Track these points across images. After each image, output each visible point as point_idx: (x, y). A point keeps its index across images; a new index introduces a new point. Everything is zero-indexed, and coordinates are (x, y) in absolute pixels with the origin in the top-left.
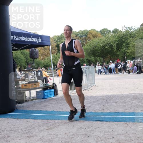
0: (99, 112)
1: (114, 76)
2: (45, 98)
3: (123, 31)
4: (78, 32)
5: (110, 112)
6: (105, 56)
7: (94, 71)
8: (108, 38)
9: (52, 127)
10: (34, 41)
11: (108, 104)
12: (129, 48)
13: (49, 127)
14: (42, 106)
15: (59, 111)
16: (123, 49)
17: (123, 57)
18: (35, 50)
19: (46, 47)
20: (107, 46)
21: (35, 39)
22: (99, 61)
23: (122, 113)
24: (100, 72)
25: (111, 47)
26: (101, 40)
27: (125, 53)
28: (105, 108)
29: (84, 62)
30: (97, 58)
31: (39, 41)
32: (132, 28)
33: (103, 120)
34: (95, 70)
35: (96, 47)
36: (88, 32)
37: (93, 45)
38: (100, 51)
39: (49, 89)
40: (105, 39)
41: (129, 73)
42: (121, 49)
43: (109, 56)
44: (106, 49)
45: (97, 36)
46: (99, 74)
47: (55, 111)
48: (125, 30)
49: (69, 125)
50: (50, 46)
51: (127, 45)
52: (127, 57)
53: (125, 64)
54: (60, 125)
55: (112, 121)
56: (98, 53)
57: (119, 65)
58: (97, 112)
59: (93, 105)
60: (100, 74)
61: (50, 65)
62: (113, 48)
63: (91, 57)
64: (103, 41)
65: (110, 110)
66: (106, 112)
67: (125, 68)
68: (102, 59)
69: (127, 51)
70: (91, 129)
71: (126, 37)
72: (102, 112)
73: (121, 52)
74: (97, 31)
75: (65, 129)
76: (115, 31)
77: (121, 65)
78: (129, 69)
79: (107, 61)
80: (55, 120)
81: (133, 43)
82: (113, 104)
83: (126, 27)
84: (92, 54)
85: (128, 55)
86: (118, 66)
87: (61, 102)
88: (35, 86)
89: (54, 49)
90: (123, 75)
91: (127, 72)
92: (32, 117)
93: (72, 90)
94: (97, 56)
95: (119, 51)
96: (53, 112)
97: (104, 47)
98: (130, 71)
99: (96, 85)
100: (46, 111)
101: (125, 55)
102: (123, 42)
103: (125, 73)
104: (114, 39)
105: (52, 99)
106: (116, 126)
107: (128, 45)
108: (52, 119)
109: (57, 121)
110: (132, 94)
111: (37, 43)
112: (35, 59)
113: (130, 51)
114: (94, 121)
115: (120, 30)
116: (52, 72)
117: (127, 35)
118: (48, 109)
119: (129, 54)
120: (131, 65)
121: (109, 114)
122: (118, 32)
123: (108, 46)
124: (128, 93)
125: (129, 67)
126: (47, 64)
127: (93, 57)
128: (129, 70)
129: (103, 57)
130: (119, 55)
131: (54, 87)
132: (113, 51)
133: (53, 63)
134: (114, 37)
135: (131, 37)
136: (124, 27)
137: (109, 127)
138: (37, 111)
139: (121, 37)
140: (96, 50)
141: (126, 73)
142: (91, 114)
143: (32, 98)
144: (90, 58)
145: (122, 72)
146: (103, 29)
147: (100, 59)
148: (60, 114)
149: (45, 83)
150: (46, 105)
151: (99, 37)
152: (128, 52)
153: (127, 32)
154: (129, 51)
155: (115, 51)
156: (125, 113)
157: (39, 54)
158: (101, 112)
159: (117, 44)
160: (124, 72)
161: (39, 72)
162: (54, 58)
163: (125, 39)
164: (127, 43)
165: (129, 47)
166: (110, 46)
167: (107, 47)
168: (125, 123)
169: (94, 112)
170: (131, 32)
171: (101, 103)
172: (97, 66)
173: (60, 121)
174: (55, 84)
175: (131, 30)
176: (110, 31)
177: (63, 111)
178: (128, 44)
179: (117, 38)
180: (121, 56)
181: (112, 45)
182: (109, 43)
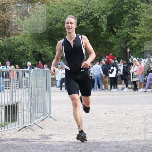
1: (99, 95)
12: (139, 28)
16: (123, 31)
17: (121, 48)
20: (84, 20)
27: (128, 39)
29: (27, 57)
35: (57, 21)
41: (135, 88)
42: (119, 31)
44: (82, 27)
46: (61, 89)
51: (133, 19)
52: (131, 49)
53: (127, 67)
57: (112, 68)
62: (99, 27)
63: (45, 46)
67: (125, 77)
69: (133, 35)
73: (118, 37)
77: (118, 70)
78: (135, 80)
84: (46, 39)
85: (134, 44)
86: (110, 71)
90: (121, 93)
91: (130, 86)
95: (114, 33)
98: (138, 84)
99: (52, 115)
101: (128, 43)
102: (123, 12)
103: (126, 89)
107: (136, 21)
110: (139, 141)
113: (141, 35)
119: (138, 43)
120: (141, 69)
123: (88, 22)
124: (129, 140)
125: (135, 74)
127: (49, 45)
128: (135, 83)
130: (112, 44)
132: (99, 32)
141: (129, 88)
144: (43, 47)
145: (119, 86)
152: (135, 38)
154: (138, 36)
155: (104, 34)
159: (109, 18)
160: (125, 86)
164: (133, 14)
165: (138, 24)
166: (91, 21)
178: (134, 17)
180: (119, 46)
181: (96, 17)
182: (91, 14)
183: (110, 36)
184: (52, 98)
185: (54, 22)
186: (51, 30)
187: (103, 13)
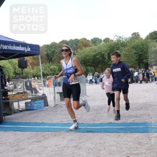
0: (90, 123)
2: (35, 109)
3: (115, 40)
4: (69, 41)
5: (102, 123)
6: (96, 66)
7: (85, 81)
8: (99, 48)
9: (41, 139)
10: (23, 50)
11: (100, 115)
13: (38, 139)
14: (31, 118)
15: (49, 122)
18: (24, 59)
19: (35, 56)
20: (98, 55)
21: (24, 48)
22: (90, 70)
23: (114, 123)
24: (91, 81)
25: (103, 56)
26: (92, 49)
28: (96, 119)
30: (88, 67)
31: (28, 50)
32: (123, 37)
33: (94, 132)
34: (87, 80)
35: (87, 56)
36: (79, 41)
37: (84, 54)
38: (91, 61)
39: (38, 99)
40: (96, 48)
43: (100, 65)
44: (98, 58)
45: (88, 45)
47: (45, 123)
48: (116, 39)
49: (60, 137)
50: (40, 55)
54: (50, 137)
55: (104, 132)
56: (89, 62)
58: (88, 123)
59: (85, 116)
60: (91, 84)
61: (39, 75)
62: (104, 58)
64: (94, 50)
65: (101, 121)
66: (97, 123)
68: (93, 68)
70: (82, 140)
71: (117, 46)
72: (94, 123)
74: (88, 41)
75: (56, 141)
76: (107, 40)
79: (98, 71)
80: (45, 132)
81: (124, 52)
82: (104, 114)
83: (117, 36)
84: (83, 63)
87: (51, 113)
88: (23, 97)
89: (44, 58)
92: (21, 129)
93: (62, 100)
94: (88, 66)
96: (43, 124)
97: (95, 56)
99: (87, 95)
100: (35, 123)
104: (106, 49)
105: (42, 110)
106: (108, 137)
108: (42, 131)
109: (47, 133)
111: (26, 52)
112: (24, 68)
114: (85, 132)
115: (111, 39)
116: (41, 82)
117: (119, 44)
118: (38, 120)
121: (101, 124)
122: (109, 41)
123: (100, 56)
126: (37, 74)
127: (84, 66)
129: (94, 67)
130: (110, 65)
131: (44, 98)
132: (105, 60)
133: (43, 73)
134: (105, 46)
135: (122, 47)
136: (115, 36)
137: (101, 138)
138: (26, 122)
139: (112, 46)
140: (87, 60)
142: (82, 125)
143: (21, 110)
146: (93, 39)
147: (91, 68)
148: (50, 126)
149: (35, 93)
150: (36, 117)
151: (90, 46)
153: (119, 41)
155: (107, 61)
156: (117, 123)
157: (28, 64)
158: (92, 123)
159: (108, 54)
161: (29, 82)
162: (43, 68)
163: (116, 49)
166: (101, 55)
167: (98, 57)
168: (117, 133)
169: (85, 123)
170: (123, 41)
171: (92, 114)
172: (88, 76)
173: (50, 133)
174: (45, 95)
175: (122, 39)
176: (101, 40)
177: (53, 122)
179: (109, 47)
181: (103, 54)
182: (101, 53)
183: (109, 61)
184: (87, 88)
185: (86, 57)
186: (85, 60)
187: (106, 52)
